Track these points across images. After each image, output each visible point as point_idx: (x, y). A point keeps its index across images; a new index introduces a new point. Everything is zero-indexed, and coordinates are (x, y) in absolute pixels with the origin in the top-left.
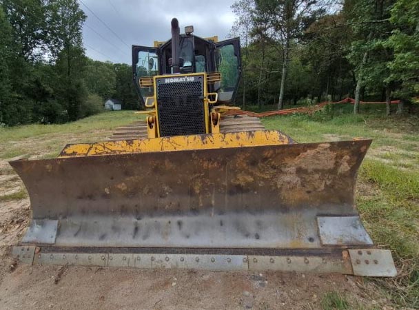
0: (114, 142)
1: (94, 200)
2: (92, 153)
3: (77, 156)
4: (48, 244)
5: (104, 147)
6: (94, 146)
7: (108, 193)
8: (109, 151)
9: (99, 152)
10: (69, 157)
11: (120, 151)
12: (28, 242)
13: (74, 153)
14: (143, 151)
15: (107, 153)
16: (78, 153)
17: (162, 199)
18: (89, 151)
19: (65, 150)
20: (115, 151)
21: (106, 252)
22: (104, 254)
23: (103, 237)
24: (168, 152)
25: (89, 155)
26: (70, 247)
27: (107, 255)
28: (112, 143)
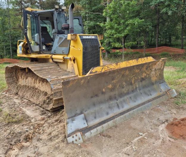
0: (111, 64)
1: (98, 97)
2: (103, 71)
3: (97, 73)
4: (85, 128)
5: (108, 67)
6: (104, 67)
7: (104, 91)
8: (110, 69)
9: (106, 70)
10: (93, 74)
11: (114, 68)
12: (73, 132)
13: (96, 72)
14: (121, 67)
15: (109, 70)
16: (98, 71)
17: (123, 89)
18: (102, 70)
19: (92, 71)
20: (111, 69)
21: (112, 119)
22: (113, 120)
23: (107, 114)
24: (129, 67)
25: (102, 72)
26: (97, 124)
27: (114, 120)
28: (110, 65)
